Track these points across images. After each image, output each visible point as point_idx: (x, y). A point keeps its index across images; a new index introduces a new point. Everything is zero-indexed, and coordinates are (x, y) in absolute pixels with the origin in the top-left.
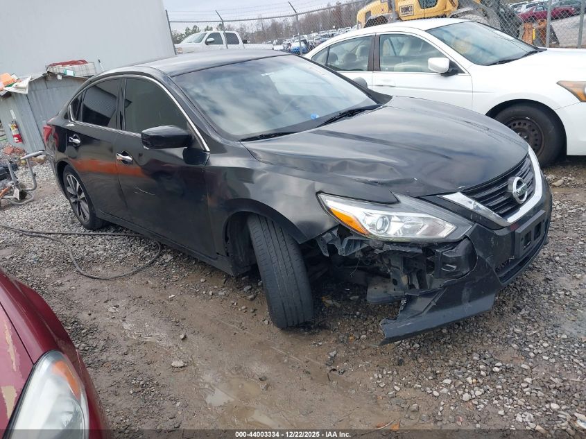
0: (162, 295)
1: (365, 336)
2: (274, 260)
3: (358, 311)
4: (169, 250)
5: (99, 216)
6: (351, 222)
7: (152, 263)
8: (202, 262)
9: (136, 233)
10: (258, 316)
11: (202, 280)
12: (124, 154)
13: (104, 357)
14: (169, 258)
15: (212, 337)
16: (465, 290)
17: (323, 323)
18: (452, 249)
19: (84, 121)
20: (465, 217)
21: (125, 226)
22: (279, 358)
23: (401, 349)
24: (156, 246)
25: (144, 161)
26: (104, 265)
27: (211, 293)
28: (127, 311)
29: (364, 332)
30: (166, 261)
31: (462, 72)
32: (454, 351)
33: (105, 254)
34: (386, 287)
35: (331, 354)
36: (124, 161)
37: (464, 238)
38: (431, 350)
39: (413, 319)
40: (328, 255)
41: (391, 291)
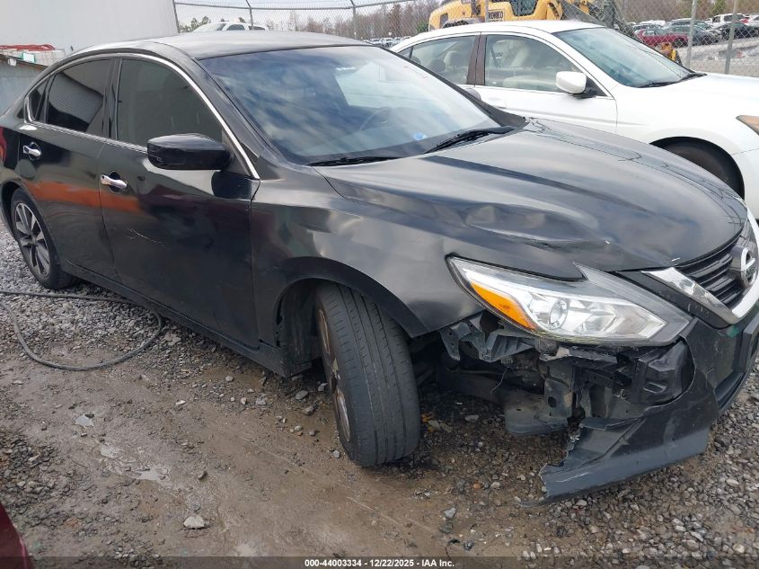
0: (164, 399)
1: (498, 484)
2: (367, 360)
3: (480, 440)
4: (175, 327)
5: (66, 269)
6: (507, 307)
7: (148, 347)
8: (226, 348)
9: (124, 298)
10: (323, 443)
11: (228, 379)
12: (114, 176)
13: (66, 507)
14: (173, 339)
15: (248, 475)
16: (670, 422)
17: (428, 458)
18: (660, 357)
19: (49, 122)
20: (679, 307)
21: (104, 286)
22: (361, 515)
23: (559, 508)
24: (154, 319)
25: (146, 188)
26: (71, 345)
27: (243, 401)
28: (108, 424)
29: (495, 477)
30: (170, 344)
31: (602, 94)
32: (642, 514)
33: (73, 329)
34: (535, 408)
35: (447, 513)
36: (114, 188)
37: (677, 341)
38: (606, 510)
39: (589, 467)
40: (458, 358)
41: (546, 416)
